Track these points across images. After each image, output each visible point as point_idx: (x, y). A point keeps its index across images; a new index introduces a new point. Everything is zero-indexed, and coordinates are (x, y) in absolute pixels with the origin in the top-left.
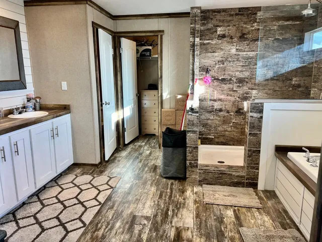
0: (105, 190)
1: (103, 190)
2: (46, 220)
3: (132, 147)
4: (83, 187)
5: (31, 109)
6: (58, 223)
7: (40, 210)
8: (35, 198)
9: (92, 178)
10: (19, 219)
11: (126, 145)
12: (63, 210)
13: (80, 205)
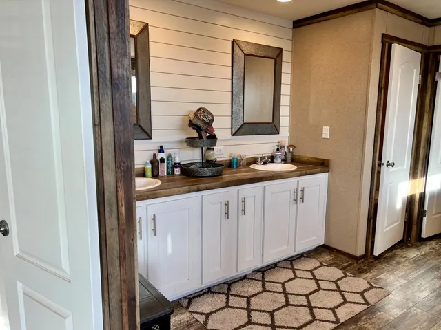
0: (355, 303)
1: (351, 302)
2: (258, 311)
3: (434, 245)
4: (323, 285)
5: (280, 161)
6: (270, 323)
7: (258, 294)
8: (259, 276)
9: (343, 275)
10: (232, 295)
11: (421, 241)
12: (283, 306)
13: (307, 310)
